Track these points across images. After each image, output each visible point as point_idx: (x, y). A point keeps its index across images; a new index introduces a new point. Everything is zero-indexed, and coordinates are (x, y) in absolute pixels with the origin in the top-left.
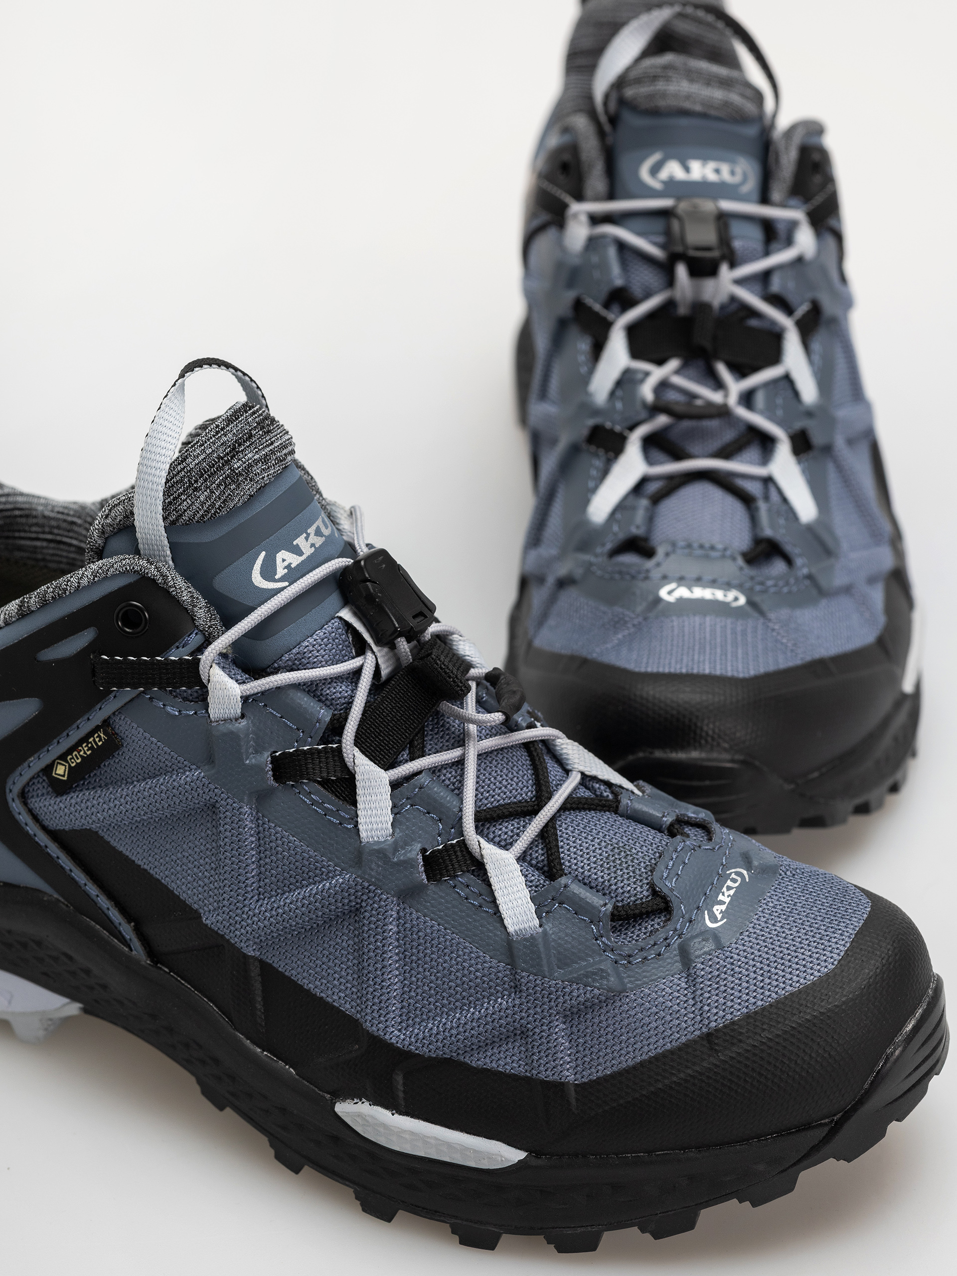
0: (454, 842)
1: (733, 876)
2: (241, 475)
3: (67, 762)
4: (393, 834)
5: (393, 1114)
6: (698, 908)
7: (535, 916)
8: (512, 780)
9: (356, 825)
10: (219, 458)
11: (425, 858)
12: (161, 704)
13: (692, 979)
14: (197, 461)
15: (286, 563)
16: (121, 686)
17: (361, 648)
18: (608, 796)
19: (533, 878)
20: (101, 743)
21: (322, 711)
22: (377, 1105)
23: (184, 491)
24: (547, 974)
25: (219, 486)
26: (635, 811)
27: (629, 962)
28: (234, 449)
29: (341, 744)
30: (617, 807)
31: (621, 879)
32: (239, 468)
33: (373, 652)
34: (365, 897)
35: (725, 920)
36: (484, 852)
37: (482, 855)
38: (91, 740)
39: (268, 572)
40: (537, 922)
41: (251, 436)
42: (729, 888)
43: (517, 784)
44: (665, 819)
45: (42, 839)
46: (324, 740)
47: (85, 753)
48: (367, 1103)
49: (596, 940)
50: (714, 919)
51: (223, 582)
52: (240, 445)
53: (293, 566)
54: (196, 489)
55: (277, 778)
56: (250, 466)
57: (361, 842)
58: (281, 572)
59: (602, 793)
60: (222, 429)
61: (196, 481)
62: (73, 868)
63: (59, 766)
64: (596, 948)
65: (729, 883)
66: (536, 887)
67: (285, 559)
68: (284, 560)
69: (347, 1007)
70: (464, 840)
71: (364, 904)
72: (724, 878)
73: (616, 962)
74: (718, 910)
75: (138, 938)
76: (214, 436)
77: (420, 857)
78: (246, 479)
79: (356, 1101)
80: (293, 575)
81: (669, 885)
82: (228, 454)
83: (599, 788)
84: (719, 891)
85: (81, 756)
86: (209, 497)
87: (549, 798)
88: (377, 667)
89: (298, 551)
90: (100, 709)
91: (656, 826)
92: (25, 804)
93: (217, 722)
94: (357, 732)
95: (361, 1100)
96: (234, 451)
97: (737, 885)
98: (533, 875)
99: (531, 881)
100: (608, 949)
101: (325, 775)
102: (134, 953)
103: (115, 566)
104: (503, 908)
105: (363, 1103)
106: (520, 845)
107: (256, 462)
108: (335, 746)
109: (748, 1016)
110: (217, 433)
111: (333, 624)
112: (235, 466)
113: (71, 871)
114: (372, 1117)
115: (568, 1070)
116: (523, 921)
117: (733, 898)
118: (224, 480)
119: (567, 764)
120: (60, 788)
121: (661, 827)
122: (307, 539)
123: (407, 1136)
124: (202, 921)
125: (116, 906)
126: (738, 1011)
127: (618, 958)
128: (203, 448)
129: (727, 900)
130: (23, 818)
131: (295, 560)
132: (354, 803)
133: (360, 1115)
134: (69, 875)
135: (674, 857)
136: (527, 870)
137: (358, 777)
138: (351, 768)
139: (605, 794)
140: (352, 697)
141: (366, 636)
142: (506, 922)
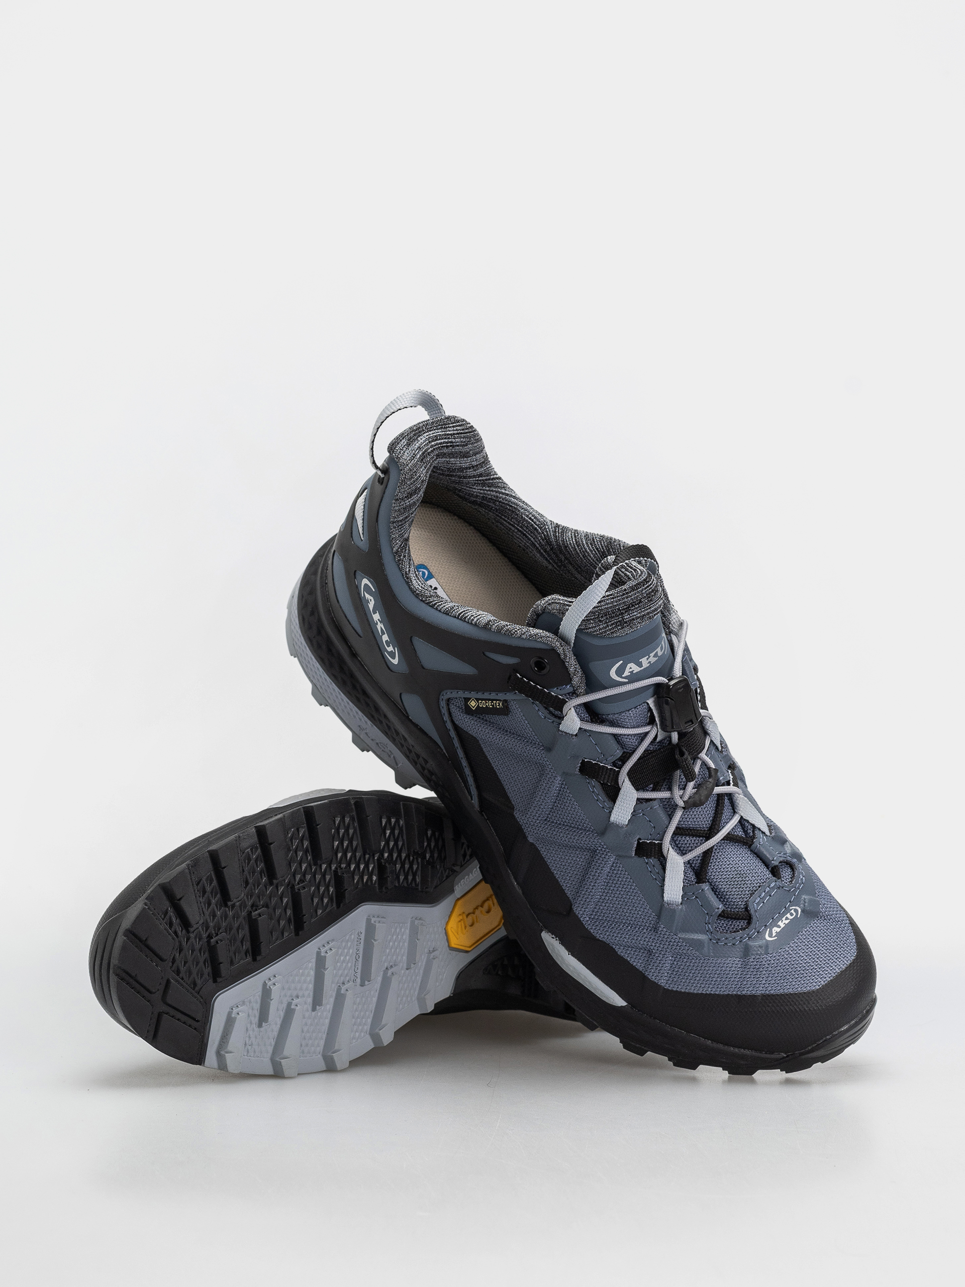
0: (656, 842)
1: (792, 911)
2: (626, 622)
3: (478, 703)
4: (627, 825)
5: (569, 954)
6: (766, 926)
7: (681, 898)
8: (702, 815)
9: (610, 812)
10: (618, 609)
11: (639, 843)
12: (537, 708)
13: (745, 965)
14: (606, 606)
15: (631, 670)
16: (520, 692)
17: (652, 721)
18: (750, 833)
19: (689, 875)
20: (498, 707)
21: (618, 751)
22: (563, 945)
23: (594, 619)
24: (674, 931)
25: (612, 624)
26: (759, 850)
27: (717, 943)
28: (629, 607)
29: (620, 769)
30: (751, 845)
31: (736, 887)
32: (627, 618)
33: (657, 728)
34: (599, 849)
35: (776, 938)
36: (669, 856)
37: (667, 856)
38: (495, 702)
39: (620, 672)
40: (680, 900)
41: (641, 602)
42: (787, 919)
43: (703, 818)
44: (773, 862)
45: (449, 725)
46: (614, 764)
47: (489, 705)
48: (558, 942)
49: (706, 924)
50: (770, 935)
51: (595, 667)
52: (633, 606)
53: (634, 672)
54: (600, 621)
55: (580, 770)
56: (633, 619)
57: (609, 821)
58: (626, 673)
59: (748, 830)
60: (627, 593)
61: (602, 617)
62: (459, 747)
63: (473, 702)
64: (704, 928)
65: (788, 915)
66: (689, 881)
67: (633, 667)
68: (631, 668)
69: (569, 893)
70: (661, 844)
71: (598, 851)
72: (788, 910)
73: (711, 940)
74: (776, 930)
75: (478, 797)
76: (621, 596)
77: (636, 843)
78: (628, 626)
79: (553, 936)
80: (633, 678)
81: (756, 906)
82: (624, 609)
83: (747, 827)
84: (780, 919)
85: (486, 705)
86: (605, 628)
87: (716, 834)
88: (656, 736)
89: (640, 665)
90: (505, 694)
91: (766, 863)
92: (448, 705)
93: (562, 732)
94: (631, 767)
95: (556, 938)
96: (628, 609)
97: (792, 917)
98: (690, 874)
99: (687, 877)
100: (710, 932)
101: (605, 781)
102: (473, 801)
103: (543, 638)
104: (666, 888)
105: (556, 940)
106: (690, 856)
107: (637, 618)
108: (617, 770)
109: (763, 996)
110: (624, 594)
111: (643, 706)
112: (625, 617)
113: (457, 748)
114: (558, 950)
115: (664, 980)
116: (673, 898)
117: (786, 925)
118: (616, 623)
119: (736, 808)
120: (468, 711)
121: (769, 865)
122: (647, 659)
123: (571, 968)
124: (513, 813)
125: (473, 777)
126: (760, 991)
127: (712, 938)
128: (612, 600)
129: (782, 926)
130: (444, 711)
131: (636, 669)
132: (614, 802)
133: (552, 945)
134: (456, 749)
135: (767, 890)
136: (688, 870)
137: (622, 792)
138: (620, 785)
139: (749, 831)
140: (637, 747)
141: (657, 719)
142: (664, 895)
